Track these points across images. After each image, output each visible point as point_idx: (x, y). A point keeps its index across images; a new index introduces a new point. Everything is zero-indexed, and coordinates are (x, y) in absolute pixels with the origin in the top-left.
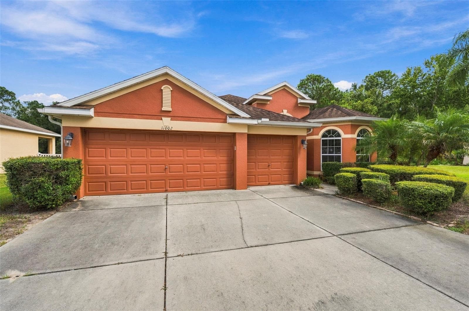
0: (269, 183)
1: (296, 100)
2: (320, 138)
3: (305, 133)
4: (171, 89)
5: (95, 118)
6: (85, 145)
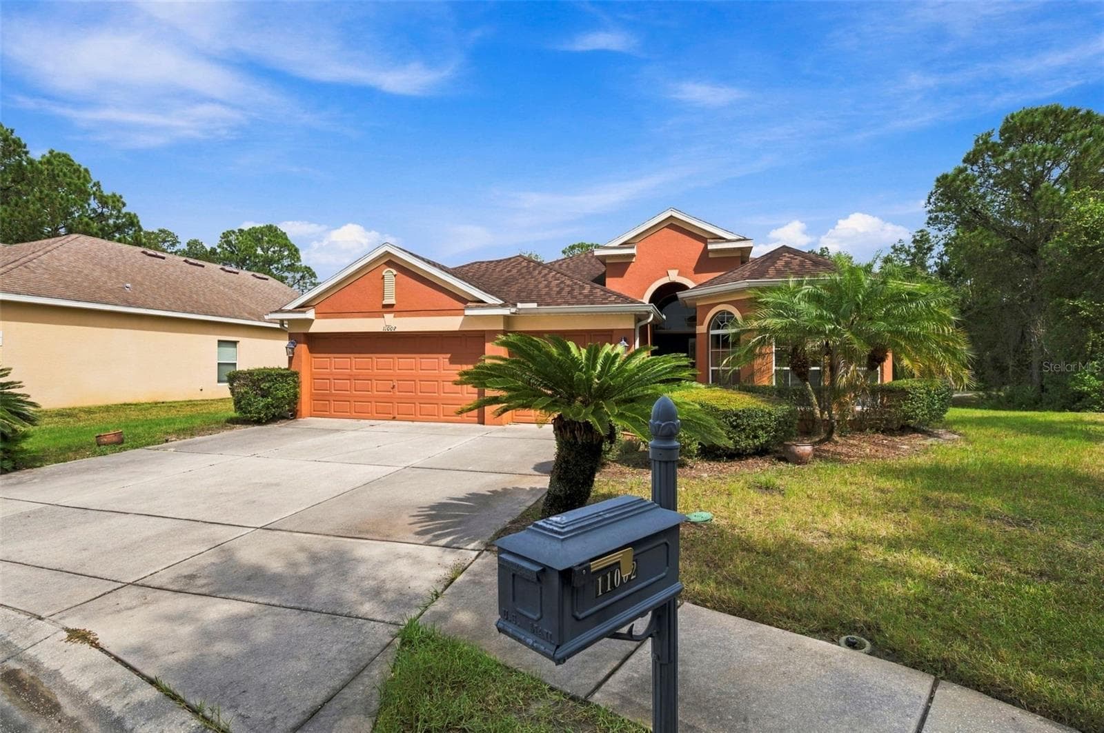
1: (703, 245)
2: (705, 331)
3: (630, 325)
4: (395, 272)
5: (316, 321)
6: (310, 354)
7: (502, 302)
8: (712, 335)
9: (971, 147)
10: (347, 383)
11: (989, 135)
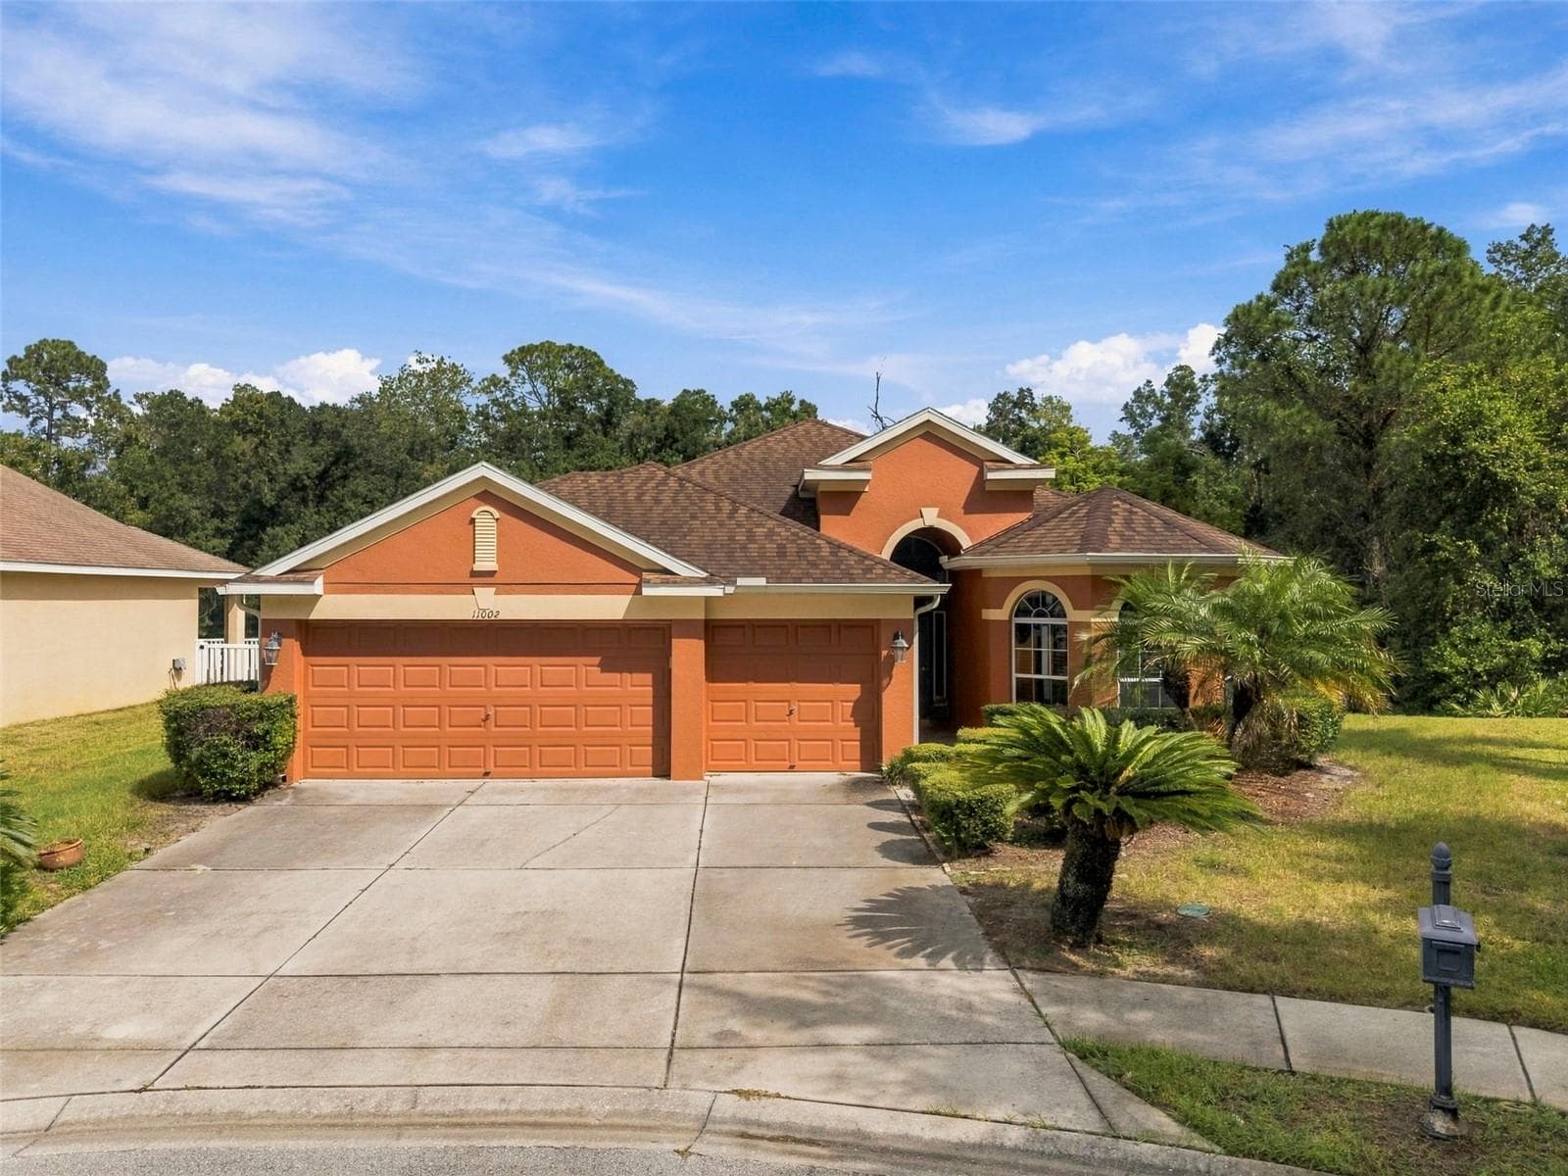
0: (792, 767)
1: (978, 469)
2: (1007, 619)
3: (906, 612)
4: (497, 515)
5: (325, 598)
6: (302, 657)
7: (705, 575)
8: (1016, 625)
9: (1281, 266)
10: (388, 712)
11: (1307, 248)
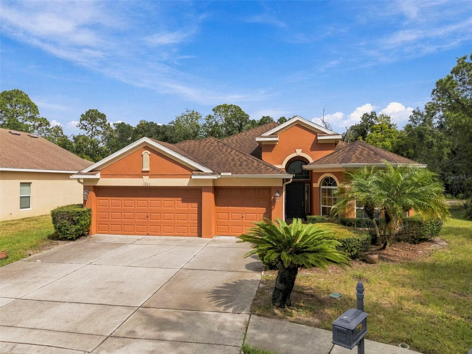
1: (315, 136)
2: (318, 186)
3: (280, 184)
4: (149, 153)
5: (101, 179)
6: (96, 197)
7: (212, 172)
8: (322, 188)
9: (455, 65)
10: (119, 214)
11: (465, 58)
